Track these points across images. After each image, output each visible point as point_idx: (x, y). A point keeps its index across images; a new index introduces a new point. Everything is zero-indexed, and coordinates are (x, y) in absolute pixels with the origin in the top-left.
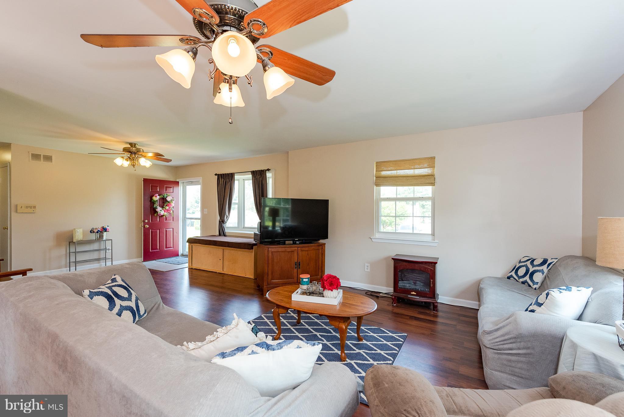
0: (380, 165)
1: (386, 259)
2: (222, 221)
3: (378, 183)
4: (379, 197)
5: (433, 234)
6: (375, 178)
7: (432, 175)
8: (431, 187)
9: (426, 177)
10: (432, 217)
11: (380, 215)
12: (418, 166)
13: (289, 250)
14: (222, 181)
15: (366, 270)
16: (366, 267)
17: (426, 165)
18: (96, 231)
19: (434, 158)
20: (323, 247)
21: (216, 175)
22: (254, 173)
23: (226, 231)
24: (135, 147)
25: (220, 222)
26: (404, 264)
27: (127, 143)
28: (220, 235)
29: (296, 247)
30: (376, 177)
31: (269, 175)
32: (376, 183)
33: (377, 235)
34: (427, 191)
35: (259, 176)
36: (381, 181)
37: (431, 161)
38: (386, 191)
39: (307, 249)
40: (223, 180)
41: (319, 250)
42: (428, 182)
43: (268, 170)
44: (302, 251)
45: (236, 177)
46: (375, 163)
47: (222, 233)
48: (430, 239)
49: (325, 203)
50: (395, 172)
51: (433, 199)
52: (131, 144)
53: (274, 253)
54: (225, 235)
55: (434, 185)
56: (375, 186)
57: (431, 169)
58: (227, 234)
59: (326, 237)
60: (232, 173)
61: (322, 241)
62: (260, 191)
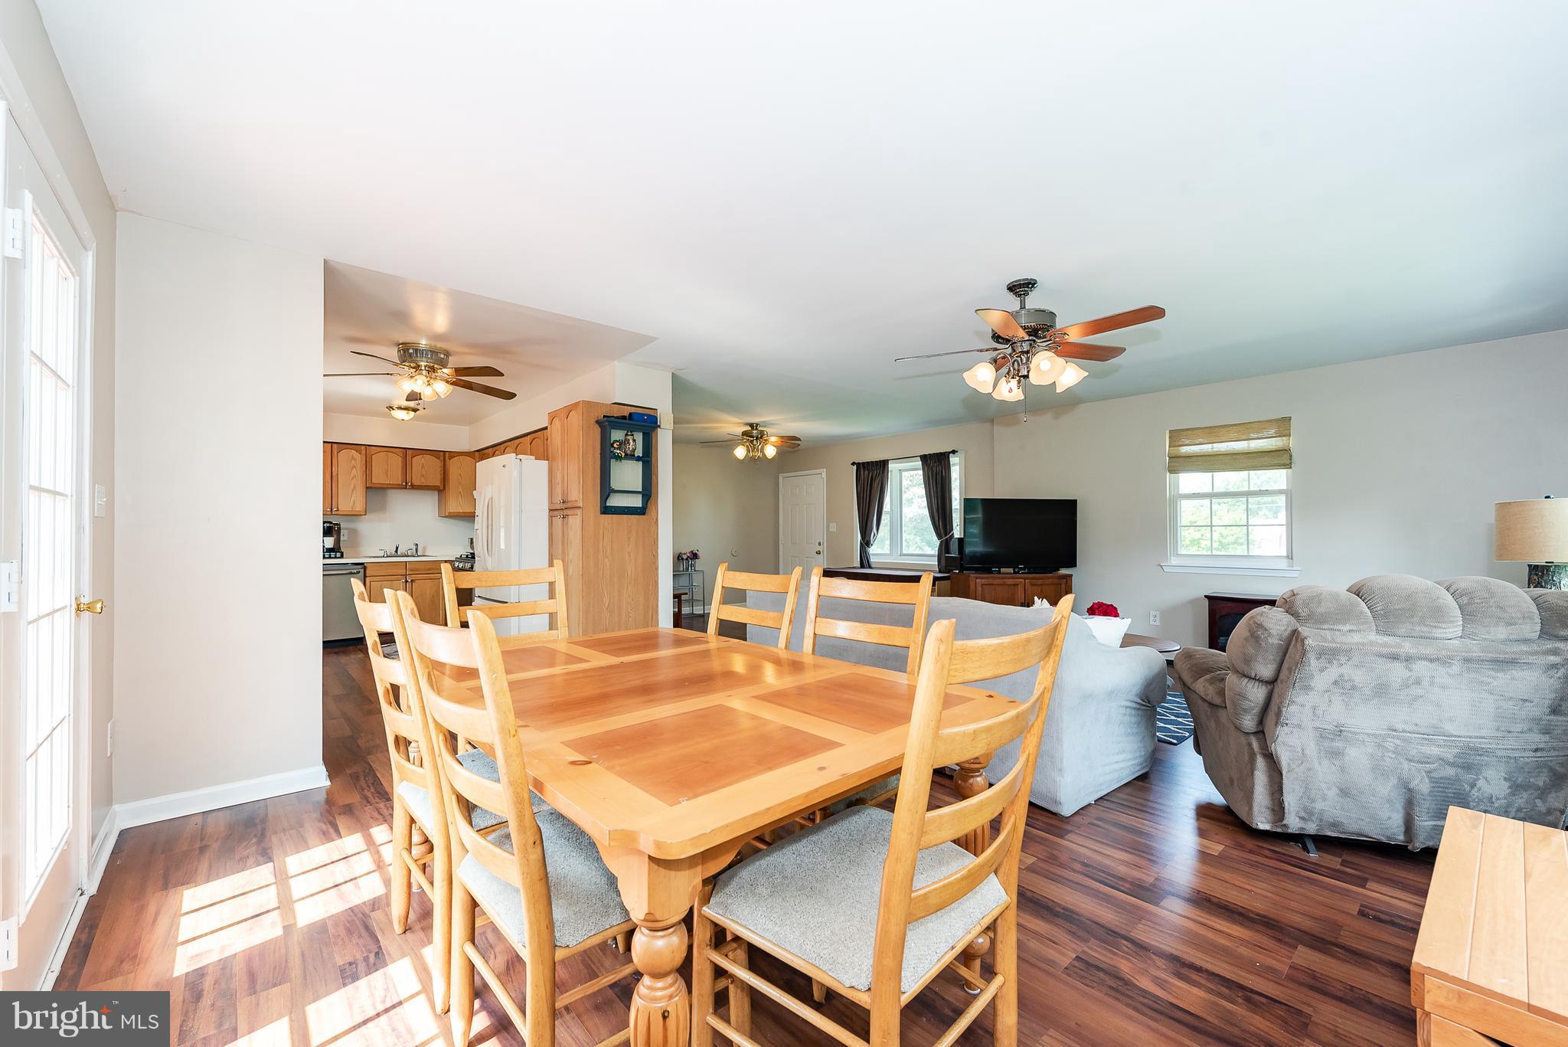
0: (1176, 436)
1: (1193, 602)
2: (866, 543)
3: (1175, 468)
4: (1176, 493)
5: (1290, 557)
6: (1168, 458)
7: (1286, 451)
8: (1285, 470)
9: (1273, 454)
10: (1287, 525)
11: (1179, 525)
12: (1255, 436)
13: (1010, 582)
14: (864, 474)
15: (1152, 623)
16: (1152, 618)
17: (1272, 432)
18: (685, 557)
19: (1290, 419)
20: (1069, 581)
21: (853, 464)
22: (924, 458)
23: (872, 560)
24: (757, 429)
25: (861, 543)
26: (1230, 604)
27: (746, 424)
28: (862, 566)
29: (1021, 578)
30: (1170, 458)
31: (954, 460)
32: (1171, 468)
33: (1174, 561)
34: (1277, 478)
35: (935, 462)
36: (1178, 463)
37: (1283, 425)
38: (1190, 481)
39: (1040, 582)
40: (867, 472)
41: (1060, 584)
42: (1276, 462)
43: (954, 452)
44: (1032, 585)
45: (891, 466)
46: (1168, 432)
47: (865, 561)
48: (1283, 564)
49: (1069, 507)
50: (1210, 446)
51: (1288, 493)
52: (751, 425)
53: (984, 586)
54: (870, 567)
55: (1291, 468)
56: (1168, 473)
57: (1284, 438)
58: (873, 566)
59: (1072, 562)
60: (884, 461)
61: (1063, 571)
62: (939, 490)
